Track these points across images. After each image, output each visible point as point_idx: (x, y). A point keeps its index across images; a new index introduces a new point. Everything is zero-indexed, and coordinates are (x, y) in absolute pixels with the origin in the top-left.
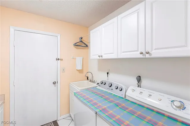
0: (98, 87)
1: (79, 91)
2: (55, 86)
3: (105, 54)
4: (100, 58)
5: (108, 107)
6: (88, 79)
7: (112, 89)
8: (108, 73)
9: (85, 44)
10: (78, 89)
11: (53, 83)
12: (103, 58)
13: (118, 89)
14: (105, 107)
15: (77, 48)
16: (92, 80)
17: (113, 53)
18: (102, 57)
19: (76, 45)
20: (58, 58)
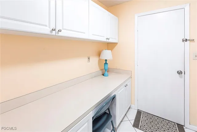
20: (186, 38)
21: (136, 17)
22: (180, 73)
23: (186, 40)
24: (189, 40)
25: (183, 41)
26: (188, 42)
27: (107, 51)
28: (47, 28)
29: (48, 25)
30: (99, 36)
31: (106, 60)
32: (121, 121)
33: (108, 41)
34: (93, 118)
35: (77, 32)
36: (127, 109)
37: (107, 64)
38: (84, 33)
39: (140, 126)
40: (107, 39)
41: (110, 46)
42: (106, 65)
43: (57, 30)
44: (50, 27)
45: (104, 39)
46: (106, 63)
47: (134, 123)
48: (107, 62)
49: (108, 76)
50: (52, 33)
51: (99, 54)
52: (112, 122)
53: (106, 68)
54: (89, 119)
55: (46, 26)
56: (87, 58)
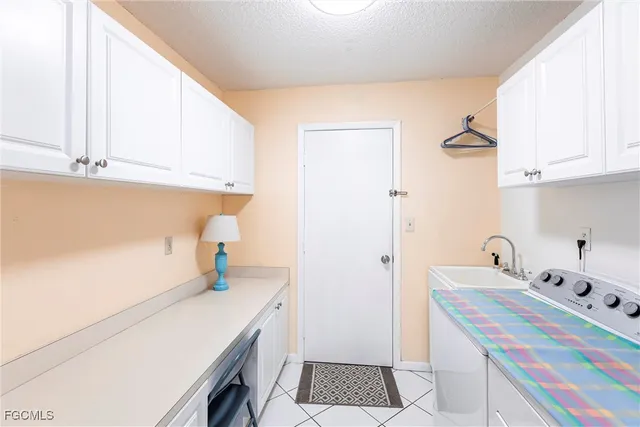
0: (532, 294)
1: (451, 288)
2: (387, 268)
3: (551, 163)
4: (531, 179)
5: (540, 352)
6: (496, 263)
7: (590, 307)
8: (581, 244)
9: (483, 137)
10: (451, 285)
11: (383, 258)
12: (545, 178)
13: (620, 307)
14: (528, 347)
15: (455, 156)
16: (510, 268)
17: (584, 157)
18: (539, 177)
19: (447, 145)
20: (395, 189)
21: (301, 131)
22: (385, 260)
23: (396, 192)
24: (401, 193)
25: (391, 193)
26: (398, 196)
27: (222, 217)
28: (62, 155)
29: (62, 147)
30: (203, 176)
31: (221, 245)
32: (268, 401)
33: (229, 190)
34: (209, 397)
35: (137, 163)
36: (280, 367)
37: (226, 254)
38: (169, 169)
39: (311, 397)
40: (229, 185)
41: (231, 202)
42: (222, 258)
43: (92, 163)
44: (68, 153)
45: (219, 186)
46: (221, 253)
47: (298, 394)
48: (225, 250)
49: (227, 288)
50: (75, 170)
51: (200, 229)
52: (248, 404)
53: (221, 267)
54: (202, 401)
55: (57, 148)
56: (163, 241)
